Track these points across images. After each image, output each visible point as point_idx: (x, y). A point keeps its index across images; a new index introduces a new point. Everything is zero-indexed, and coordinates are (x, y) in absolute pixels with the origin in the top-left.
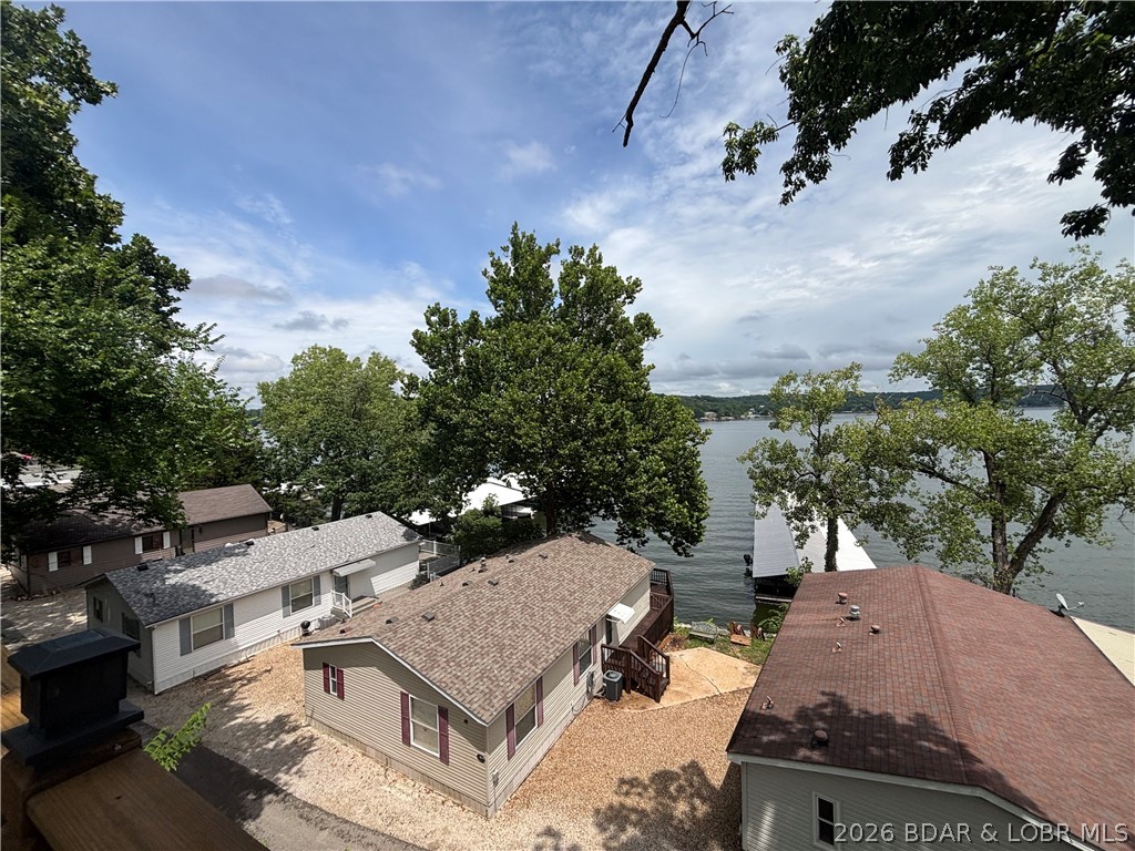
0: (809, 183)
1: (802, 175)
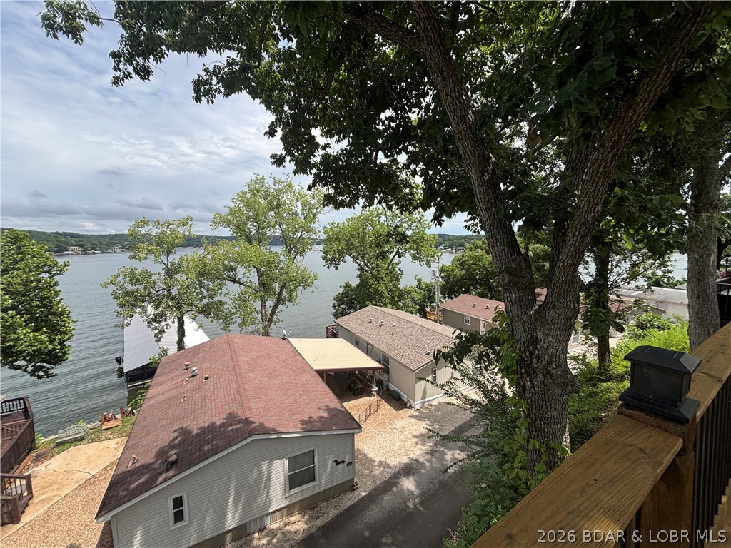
0: (133, 74)
1: (130, 68)
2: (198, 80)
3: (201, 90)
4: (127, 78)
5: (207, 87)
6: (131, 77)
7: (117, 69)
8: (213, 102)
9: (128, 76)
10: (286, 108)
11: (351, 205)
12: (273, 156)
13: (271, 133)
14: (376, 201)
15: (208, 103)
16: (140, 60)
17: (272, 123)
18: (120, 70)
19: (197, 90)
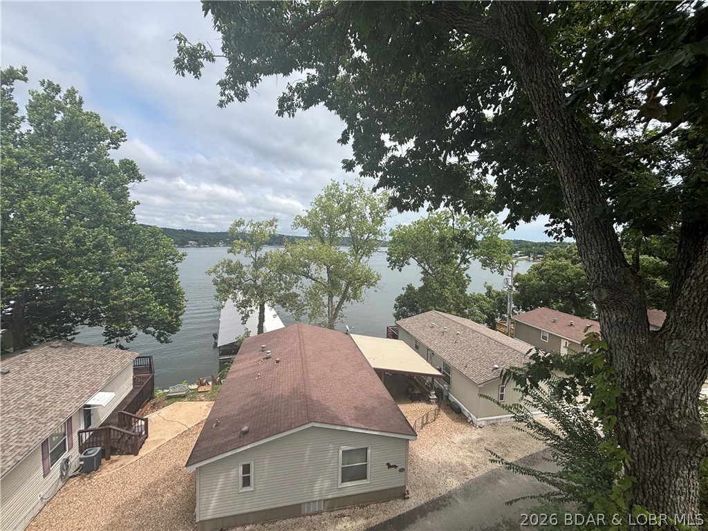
0: (235, 99)
1: (232, 93)
2: (283, 97)
3: (286, 106)
4: (230, 101)
5: (289, 103)
6: (233, 101)
7: (223, 94)
8: (293, 116)
9: (230, 99)
10: (358, 116)
11: (415, 207)
12: (344, 161)
13: (344, 140)
15: (290, 116)
16: (241, 86)
17: (346, 130)
18: (225, 95)
19: (281, 106)
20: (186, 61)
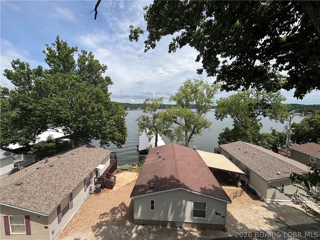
0: (151, 48)
1: (150, 46)
2: (171, 44)
3: (172, 48)
5: (173, 46)
6: (150, 49)
7: (146, 47)
8: (175, 51)
9: (149, 48)
10: (205, 48)
12: (198, 70)
13: (198, 60)
14: (250, 86)
15: (173, 52)
16: (153, 42)
17: (199, 55)
18: (147, 47)
19: (170, 48)
20: (133, 35)
